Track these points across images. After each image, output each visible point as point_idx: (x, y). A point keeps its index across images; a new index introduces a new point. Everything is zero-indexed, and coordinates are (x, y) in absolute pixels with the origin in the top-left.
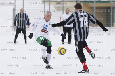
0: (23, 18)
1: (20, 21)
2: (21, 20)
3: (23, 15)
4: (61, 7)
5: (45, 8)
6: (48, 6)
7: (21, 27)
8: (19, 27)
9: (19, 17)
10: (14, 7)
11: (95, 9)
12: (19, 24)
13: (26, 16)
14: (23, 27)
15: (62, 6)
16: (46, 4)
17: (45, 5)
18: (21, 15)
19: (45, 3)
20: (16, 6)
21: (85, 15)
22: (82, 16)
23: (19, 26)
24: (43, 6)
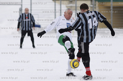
0: (28, 19)
1: (24, 22)
2: (26, 21)
3: (28, 15)
4: (73, 7)
5: (55, 7)
6: (59, 6)
7: (27, 29)
8: (24, 30)
9: (24, 18)
10: (20, 6)
11: (112, 8)
12: (24, 26)
13: (32, 16)
14: (28, 29)
15: (74, 5)
16: (57, 4)
17: (55, 5)
18: (25, 15)
19: (55, 3)
20: (23, 6)
21: (93, 15)
22: (90, 17)
23: (24, 28)
24: (54, 6)
